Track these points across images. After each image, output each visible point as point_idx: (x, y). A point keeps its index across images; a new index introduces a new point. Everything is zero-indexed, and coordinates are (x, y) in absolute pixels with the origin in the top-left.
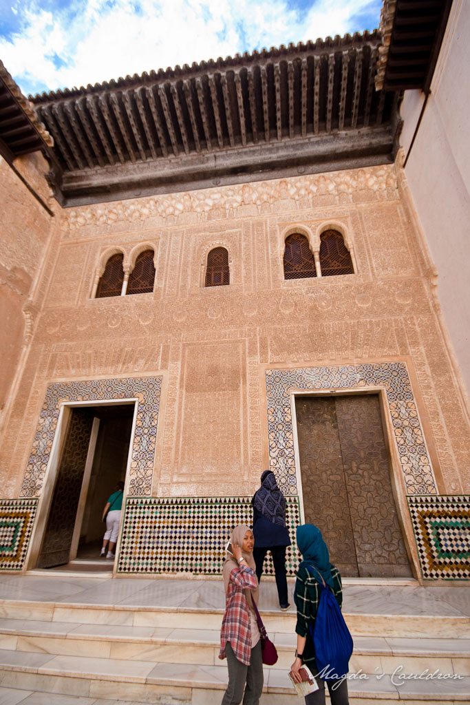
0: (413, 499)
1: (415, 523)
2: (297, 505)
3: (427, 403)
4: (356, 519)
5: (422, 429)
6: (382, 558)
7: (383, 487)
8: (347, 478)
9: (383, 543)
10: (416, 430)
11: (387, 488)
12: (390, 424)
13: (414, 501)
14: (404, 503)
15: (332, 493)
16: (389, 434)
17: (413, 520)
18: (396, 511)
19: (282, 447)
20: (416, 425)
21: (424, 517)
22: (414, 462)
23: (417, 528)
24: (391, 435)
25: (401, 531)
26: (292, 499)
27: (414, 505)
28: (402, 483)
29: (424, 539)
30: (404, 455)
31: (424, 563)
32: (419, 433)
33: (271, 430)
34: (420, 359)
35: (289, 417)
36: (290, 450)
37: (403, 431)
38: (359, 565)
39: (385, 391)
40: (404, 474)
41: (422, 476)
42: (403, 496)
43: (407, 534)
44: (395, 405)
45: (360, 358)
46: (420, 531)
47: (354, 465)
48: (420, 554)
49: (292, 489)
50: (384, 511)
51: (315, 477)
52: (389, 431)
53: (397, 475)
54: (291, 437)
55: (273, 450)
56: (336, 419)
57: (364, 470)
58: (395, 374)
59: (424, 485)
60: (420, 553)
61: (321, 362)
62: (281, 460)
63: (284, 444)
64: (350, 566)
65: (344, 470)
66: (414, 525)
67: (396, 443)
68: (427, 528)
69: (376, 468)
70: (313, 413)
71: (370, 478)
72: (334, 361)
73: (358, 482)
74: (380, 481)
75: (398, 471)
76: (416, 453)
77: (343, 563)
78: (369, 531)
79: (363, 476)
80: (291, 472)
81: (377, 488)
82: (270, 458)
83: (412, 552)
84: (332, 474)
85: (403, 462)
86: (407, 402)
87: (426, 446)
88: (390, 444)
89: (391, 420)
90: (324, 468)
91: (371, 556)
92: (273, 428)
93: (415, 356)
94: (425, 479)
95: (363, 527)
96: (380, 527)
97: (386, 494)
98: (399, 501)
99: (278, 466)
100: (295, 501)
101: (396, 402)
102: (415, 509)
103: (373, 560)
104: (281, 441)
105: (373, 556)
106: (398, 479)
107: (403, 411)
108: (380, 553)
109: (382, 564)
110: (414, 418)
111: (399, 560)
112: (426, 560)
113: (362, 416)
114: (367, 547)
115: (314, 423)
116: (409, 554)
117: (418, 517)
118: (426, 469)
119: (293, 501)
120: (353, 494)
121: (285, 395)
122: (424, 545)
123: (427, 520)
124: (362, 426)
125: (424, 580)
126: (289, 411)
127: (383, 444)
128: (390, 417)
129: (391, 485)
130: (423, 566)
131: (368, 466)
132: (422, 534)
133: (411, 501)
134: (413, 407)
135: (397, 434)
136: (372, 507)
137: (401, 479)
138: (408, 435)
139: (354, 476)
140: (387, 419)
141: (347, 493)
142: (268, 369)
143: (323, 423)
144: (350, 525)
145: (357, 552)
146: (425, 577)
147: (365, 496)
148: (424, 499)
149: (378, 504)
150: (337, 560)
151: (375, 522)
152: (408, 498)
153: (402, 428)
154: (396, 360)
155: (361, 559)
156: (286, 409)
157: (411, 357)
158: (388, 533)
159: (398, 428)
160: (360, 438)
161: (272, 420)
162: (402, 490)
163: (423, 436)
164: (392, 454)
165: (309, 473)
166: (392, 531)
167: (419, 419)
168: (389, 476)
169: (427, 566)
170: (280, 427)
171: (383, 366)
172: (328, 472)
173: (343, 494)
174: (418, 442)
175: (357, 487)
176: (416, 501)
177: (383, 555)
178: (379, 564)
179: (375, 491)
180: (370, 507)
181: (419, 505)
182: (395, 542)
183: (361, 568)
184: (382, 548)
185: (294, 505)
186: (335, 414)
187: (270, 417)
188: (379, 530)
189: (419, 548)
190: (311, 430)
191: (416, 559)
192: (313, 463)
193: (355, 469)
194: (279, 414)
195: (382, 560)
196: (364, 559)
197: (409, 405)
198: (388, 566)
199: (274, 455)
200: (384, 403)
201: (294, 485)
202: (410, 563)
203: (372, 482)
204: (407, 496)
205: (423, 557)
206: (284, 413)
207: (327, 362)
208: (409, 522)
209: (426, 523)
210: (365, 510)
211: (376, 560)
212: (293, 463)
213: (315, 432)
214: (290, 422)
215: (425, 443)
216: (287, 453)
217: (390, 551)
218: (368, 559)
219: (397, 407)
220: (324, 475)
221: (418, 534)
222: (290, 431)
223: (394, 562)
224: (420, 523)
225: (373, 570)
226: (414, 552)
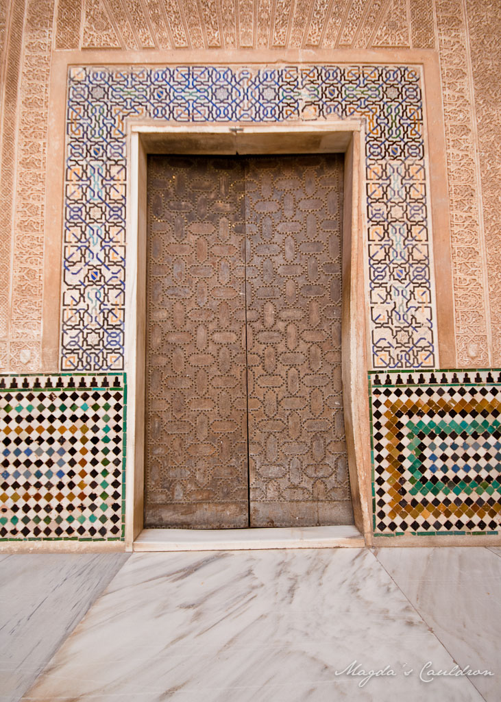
0: (383, 378)
1: (378, 426)
2: (122, 393)
3: (453, 168)
4: (258, 420)
5: (430, 227)
6: (300, 491)
7: (324, 355)
8: (250, 338)
9: (305, 463)
10: (415, 230)
11: (332, 357)
12: (359, 215)
13: (383, 382)
14: (361, 386)
15: (214, 368)
16: (355, 237)
17: (375, 420)
18: (342, 404)
19: (95, 262)
20: (418, 218)
21: (399, 415)
22: (399, 299)
23: (379, 436)
24: (360, 238)
25: (346, 442)
26: (111, 380)
27: (382, 390)
28: (365, 345)
29: (389, 458)
30: (380, 285)
31: (382, 503)
32: (423, 236)
33: (70, 222)
34: (457, 61)
35: (121, 189)
36: (115, 269)
37: (386, 231)
38: (252, 505)
39: (363, 135)
40: (372, 326)
41: (410, 329)
42: (363, 371)
43: (357, 448)
44: (378, 169)
45: (315, 47)
46: (384, 442)
47: (270, 309)
48: (377, 487)
49: (111, 358)
50: (318, 404)
51: (180, 335)
52: (355, 229)
53: (357, 328)
54: (120, 237)
55: (74, 269)
56: (243, 213)
57: (289, 322)
58: (393, 93)
59: (411, 347)
60: (376, 484)
61: (216, 53)
62: (91, 291)
63: (102, 256)
64: (233, 507)
65: (247, 323)
66: (375, 431)
67: (366, 258)
68: (400, 436)
69: (315, 318)
70: (192, 197)
71: (299, 338)
72: (248, 52)
73: (274, 346)
74: (319, 345)
75: (361, 319)
76: (407, 281)
77: (220, 503)
78: (282, 442)
79: (285, 335)
80: (113, 321)
81: (309, 358)
82: (64, 287)
83: (360, 483)
84: (219, 330)
85: (375, 298)
86: (407, 162)
87: (431, 266)
88: (354, 260)
89: (364, 205)
90: (203, 318)
91: (278, 489)
92: (76, 215)
93: (446, 52)
94: (416, 337)
95: (270, 434)
96: (304, 432)
97: (327, 370)
98: (353, 382)
99: (82, 305)
100: (117, 383)
101: (383, 162)
102: (382, 398)
103: (280, 495)
104: (96, 249)
105: (283, 486)
106: (358, 335)
107: (396, 183)
108: (296, 481)
109: (298, 501)
110: (416, 201)
111: (333, 494)
112: (387, 498)
113: (300, 205)
114: (274, 471)
115: (191, 218)
116: (353, 484)
117: (387, 414)
118: (423, 316)
119: (111, 385)
120: (259, 370)
121: (115, 133)
122: (387, 469)
123: (404, 419)
124: (300, 227)
125: (376, 535)
126: (122, 176)
127: (338, 267)
128: (364, 196)
129: (340, 353)
130: (378, 509)
131: (299, 314)
132: (389, 447)
133: (377, 382)
134: (420, 176)
135: (374, 236)
136: (295, 396)
137: (365, 335)
138: (397, 239)
139: (265, 333)
140: (355, 202)
141: (247, 368)
142: (77, 65)
143: (213, 219)
144: (244, 431)
145: (252, 480)
146: (378, 530)
147: (283, 374)
148: (404, 377)
149: (308, 390)
150: (208, 498)
151: (296, 424)
152: (373, 377)
153: (386, 224)
154: (400, 56)
155: (258, 492)
156: (114, 170)
157: (436, 53)
158: (319, 446)
159: (378, 223)
160: (290, 254)
161: (78, 196)
162: (361, 360)
163: (430, 242)
164: (353, 282)
165: (169, 326)
166: (328, 441)
167: (429, 204)
168: (341, 333)
169: (387, 509)
170: (96, 213)
171: (368, 71)
172: (212, 327)
173: (237, 371)
174: (417, 255)
175: (269, 356)
176: (388, 382)
177: (303, 485)
178: (292, 501)
179: (306, 365)
180: (292, 396)
181: (393, 390)
182: (330, 461)
183: (256, 510)
184: (302, 471)
185: (113, 393)
186: (243, 201)
187: (71, 189)
188: (301, 439)
189: (377, 475)
190: (183, 235)
191: (366, 496)
192: (178, 307)
193: (270, 320)
194: (96, 183)
195: (299, 495)
196: (265, 493)
197: (413, 170)
198: (308, 504)
199: (73, 280)
200: (355, 163)
201: (119, 351)
202: (353, 501)
203: (303, 347)
204: (371, 372)
205: (381, 492)
206: (107, 179)
207: (229, 54)
208: (365, 425)
209: (400, 425)
210: (278, 403)
211: (287, 494)
212: (119, 300)
213: (192, 239)
214: (122, 203)
215: (431, 258)
216: (108, 275)
217: (318, 478)
218: (271, 493)
219: (384, 175)
220: (202, 333)
221: (379, 447)
222: (120, 223)
223: (321, 498)
224: (388, 426)
225: (278, 512)
226: (365, 483)
